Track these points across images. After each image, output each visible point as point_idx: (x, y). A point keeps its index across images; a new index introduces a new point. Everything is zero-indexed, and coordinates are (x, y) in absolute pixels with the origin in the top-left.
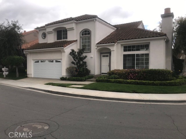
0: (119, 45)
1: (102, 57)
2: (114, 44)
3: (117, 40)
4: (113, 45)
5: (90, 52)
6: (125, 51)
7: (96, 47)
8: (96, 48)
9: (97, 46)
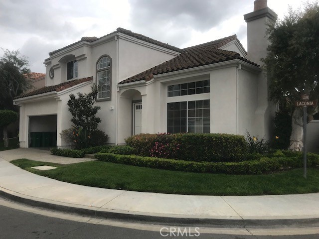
0: (159, 84)
1: (136, 110)
2: (144, 81)
3: (154, 74)
4: (144, 85)
5: (110, 100)
6: (170, 95)
7: (118, 88)
8: (118, 90)
9: (120, 87)
